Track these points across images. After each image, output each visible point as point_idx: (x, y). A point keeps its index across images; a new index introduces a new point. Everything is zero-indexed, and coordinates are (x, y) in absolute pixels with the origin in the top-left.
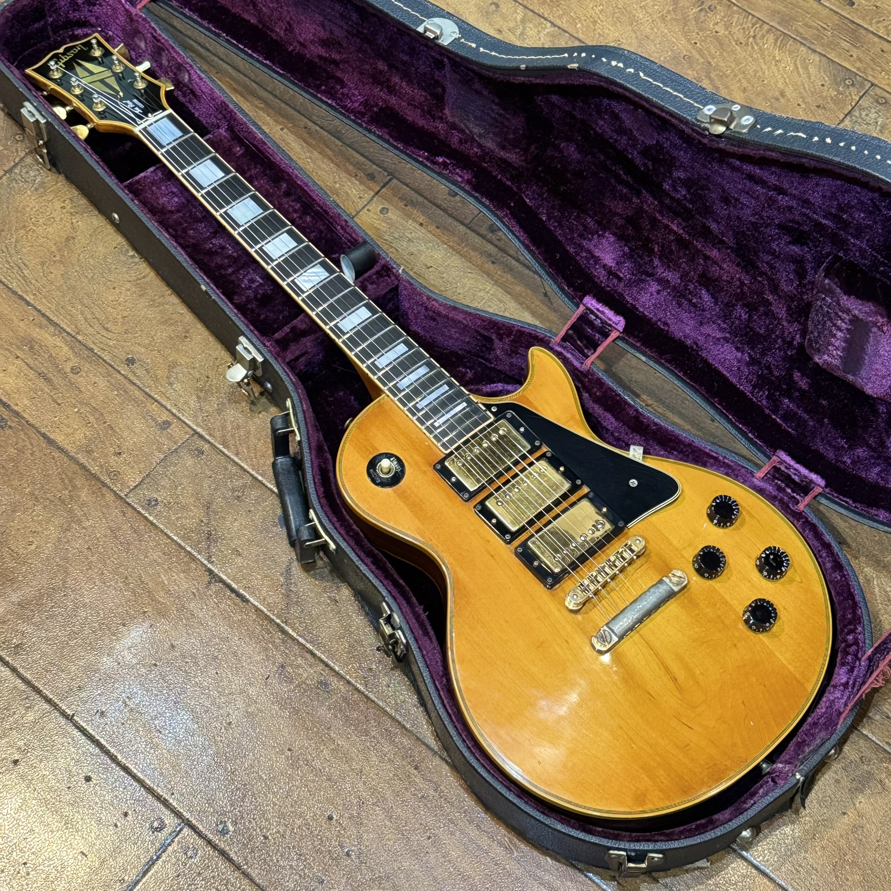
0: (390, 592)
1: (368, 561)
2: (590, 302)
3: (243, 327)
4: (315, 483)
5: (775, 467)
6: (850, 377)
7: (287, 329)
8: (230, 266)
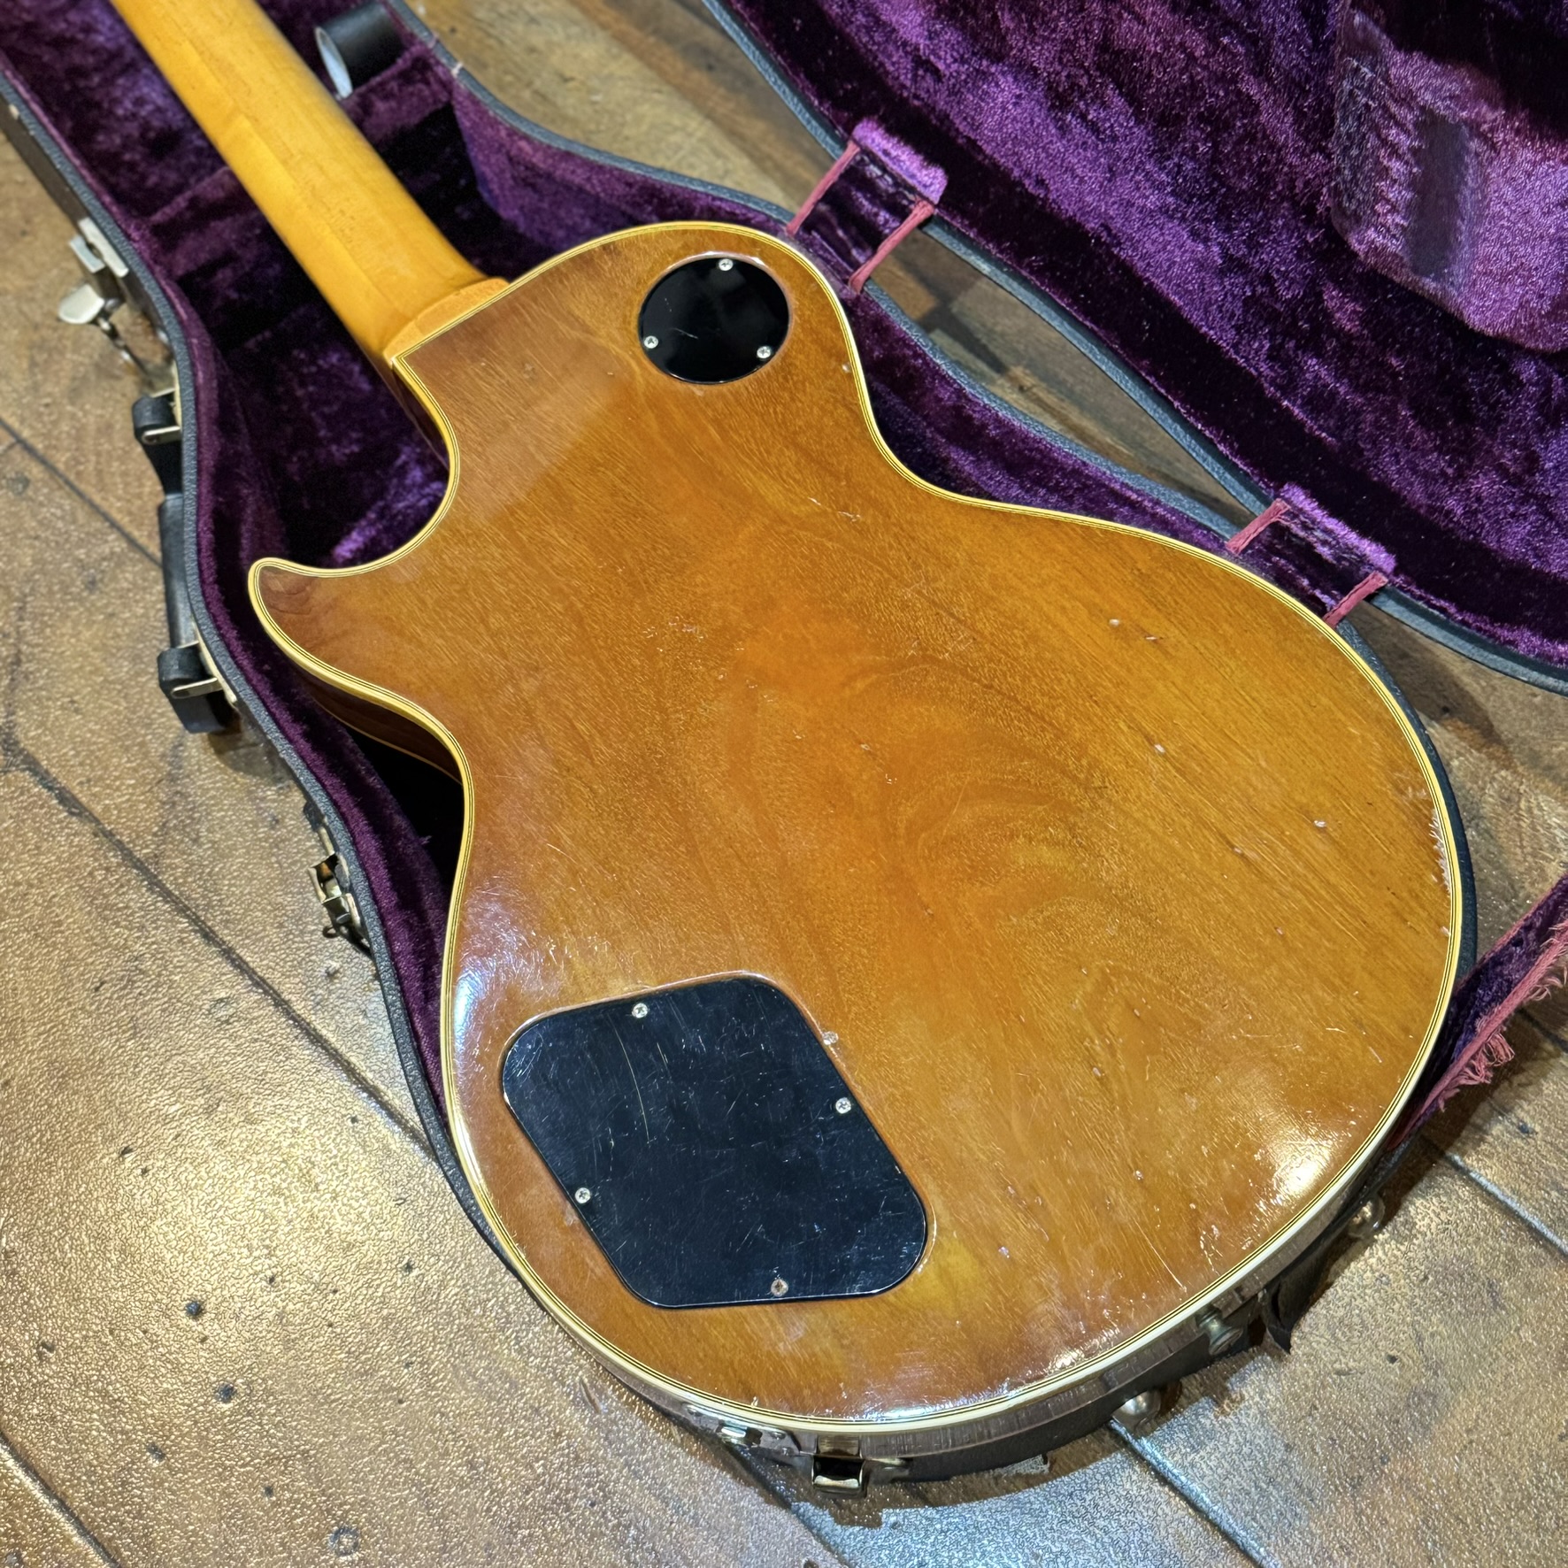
0: (335, 803)
1: (296, 731)
2: (872, 136)
3: (87, 197)
4: (199, 552)
5: (1275, 527)
6: (1430, 285)
7: (181, 201)
8: (96, 69)
